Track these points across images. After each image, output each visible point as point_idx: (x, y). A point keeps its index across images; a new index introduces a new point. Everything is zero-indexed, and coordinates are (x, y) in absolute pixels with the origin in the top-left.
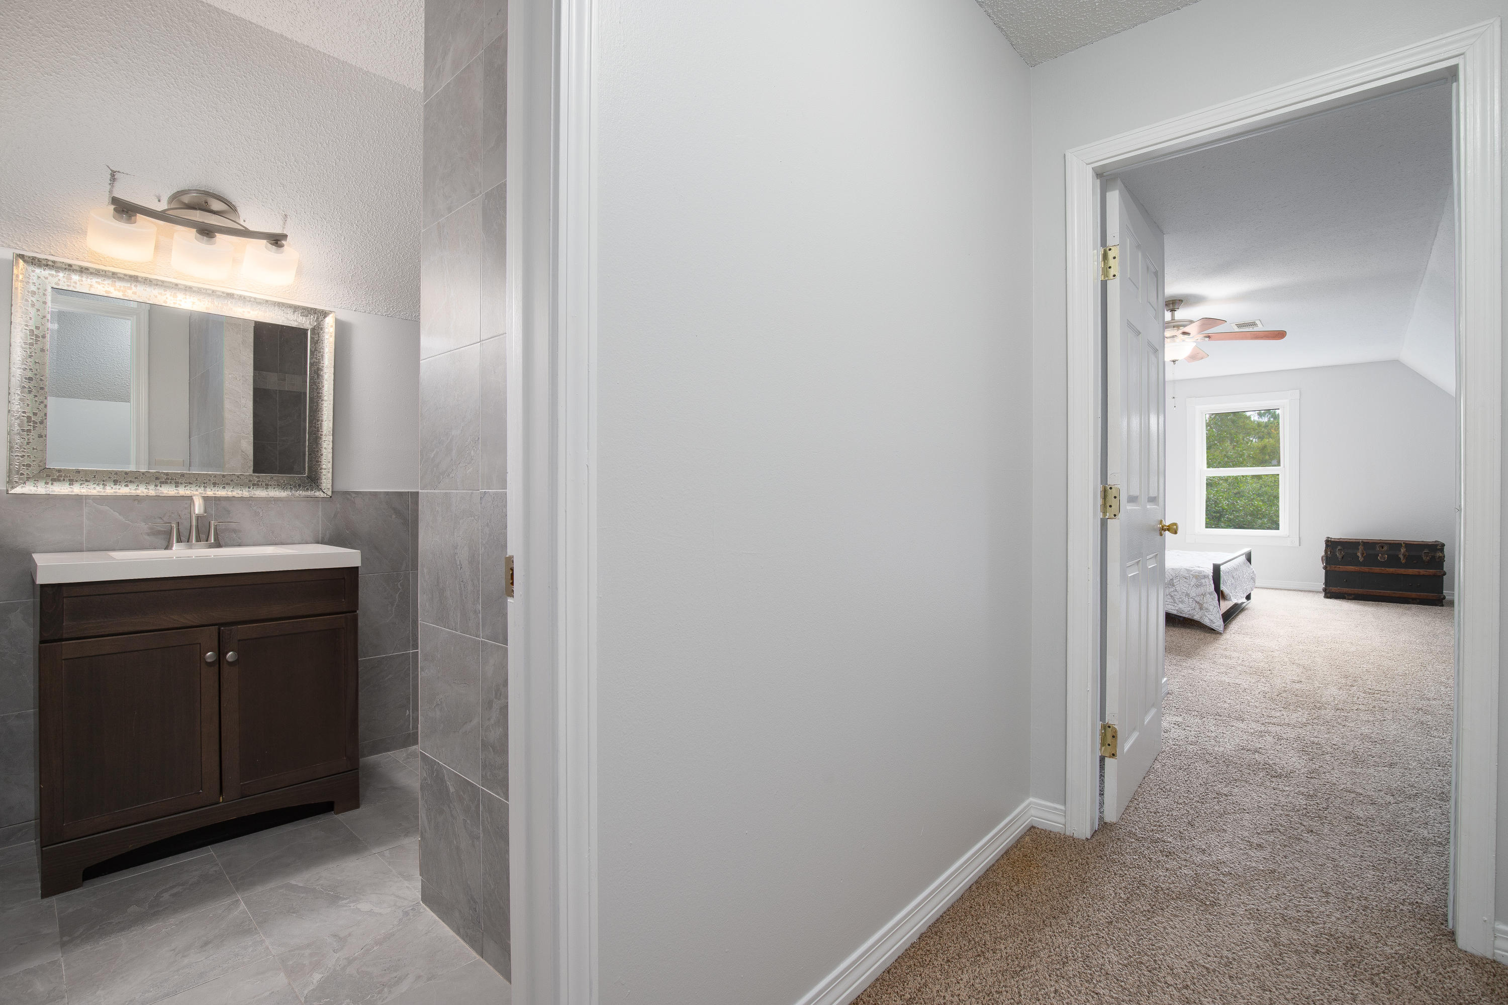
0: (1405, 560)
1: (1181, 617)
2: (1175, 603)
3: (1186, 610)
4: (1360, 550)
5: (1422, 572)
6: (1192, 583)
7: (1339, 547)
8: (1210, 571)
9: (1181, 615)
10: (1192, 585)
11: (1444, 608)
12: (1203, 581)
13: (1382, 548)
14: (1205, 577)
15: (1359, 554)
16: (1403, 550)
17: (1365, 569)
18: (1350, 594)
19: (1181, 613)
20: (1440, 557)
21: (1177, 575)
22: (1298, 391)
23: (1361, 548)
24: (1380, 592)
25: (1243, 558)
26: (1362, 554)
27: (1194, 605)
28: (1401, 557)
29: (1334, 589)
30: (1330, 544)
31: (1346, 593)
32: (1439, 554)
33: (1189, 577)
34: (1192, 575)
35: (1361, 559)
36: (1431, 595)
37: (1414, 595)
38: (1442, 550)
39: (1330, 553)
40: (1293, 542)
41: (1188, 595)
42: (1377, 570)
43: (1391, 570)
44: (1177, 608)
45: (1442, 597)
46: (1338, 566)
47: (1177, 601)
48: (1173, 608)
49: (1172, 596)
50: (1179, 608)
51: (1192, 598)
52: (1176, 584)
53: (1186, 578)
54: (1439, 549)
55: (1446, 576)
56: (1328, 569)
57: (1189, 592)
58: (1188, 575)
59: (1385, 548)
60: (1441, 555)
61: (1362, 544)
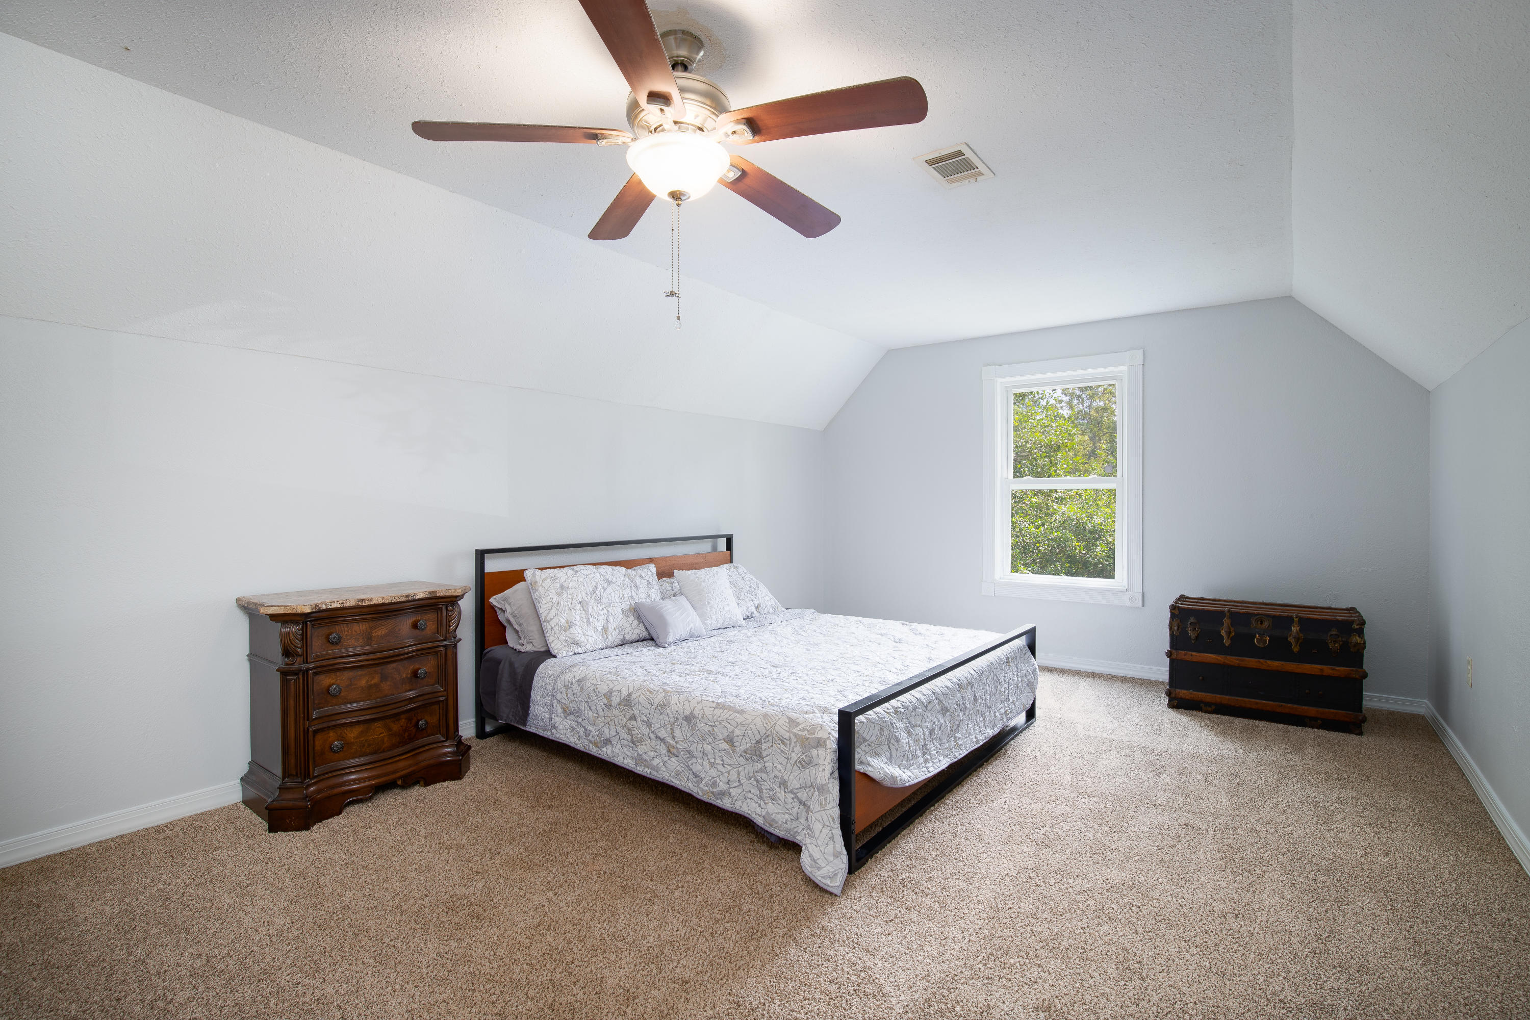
0: (1298, 646)
1: (772, 834)
2: (761, 798)
3: (780, 819)
4: (1225, 625)
5: (1327, 670)
6: (795, 756)
7: (1192, 620)
8: (831, 728)
9: (771, 830)
10: (792, 761)
11: (1364, 739)
12: (814, 752)
13: (1262, 623)
14: (820, 743)
15: (1223, 633)
16: (1295, 629)
17: (1233, 660)
18: (1208, 704)
19: (771, 825)
20: (1357, 644)
21: (769, 733)
22: (1139, 353)
23: (1226, 621)
24: (1257, 703)
25: (1022, 642)
26: (1229, 633)
27: (796, 809)
28: (1291, 639)
29: (1183, 693)
30: (1177, 612)
31: (1201, 702)
32: (1356, 639)
33: (790, 740)
34: (796, 735)
35: (1227, 642)
36: (1340, 714)
37: (1312, 711)
38: (1361, 632)
39: (1178, 629)
40: (1133, 600)
41: (783, 784)
42: (1251, 662)
43: (1275, 664)
44: (764, 813)
45: (1360, 718)
46: (1190, 653)
47: (765, 795)
48: (758, 810)
49: (757, 781)
50: (768, 813)
51: (791, 792)
52: (764, 754)
53: (783, 743)
54: (1356, 630)
55: (1367, 679)
56: (1174, 656)
57: (786, 778)
58: (787, 735)
59: (1266, 624)
60: (1359, 640)
61: (1228, 614)
